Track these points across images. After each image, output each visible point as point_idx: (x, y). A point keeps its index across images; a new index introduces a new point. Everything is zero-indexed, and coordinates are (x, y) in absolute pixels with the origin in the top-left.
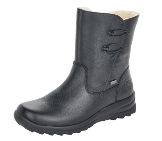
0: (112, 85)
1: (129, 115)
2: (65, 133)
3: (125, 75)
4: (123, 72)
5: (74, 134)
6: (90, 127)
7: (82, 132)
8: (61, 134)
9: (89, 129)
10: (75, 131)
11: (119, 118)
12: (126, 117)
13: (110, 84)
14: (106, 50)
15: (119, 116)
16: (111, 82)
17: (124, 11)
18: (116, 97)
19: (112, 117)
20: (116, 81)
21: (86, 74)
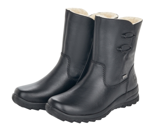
0: (124, 79)
1: (135, 103)
2: (90, 121)
3: (132, 70)
4: (131, 68)
5: (96, 121)
6: (107, 114)
7: (102, 119)
8: (87, 122)
9: (107, 116)
10: (98, 119)
11: (128, 106)
12: (133, 105)
13: (122, 78)
14: (120, 50)
15: (128, 104)
16: (123, 77)
17: (129, 17)
18: (127, 88)
19: (123, 106)
20: (126, 75)
21: (104, 71)
